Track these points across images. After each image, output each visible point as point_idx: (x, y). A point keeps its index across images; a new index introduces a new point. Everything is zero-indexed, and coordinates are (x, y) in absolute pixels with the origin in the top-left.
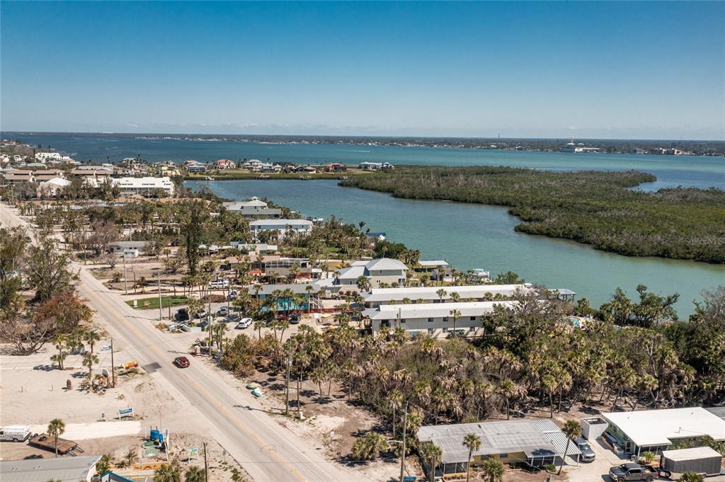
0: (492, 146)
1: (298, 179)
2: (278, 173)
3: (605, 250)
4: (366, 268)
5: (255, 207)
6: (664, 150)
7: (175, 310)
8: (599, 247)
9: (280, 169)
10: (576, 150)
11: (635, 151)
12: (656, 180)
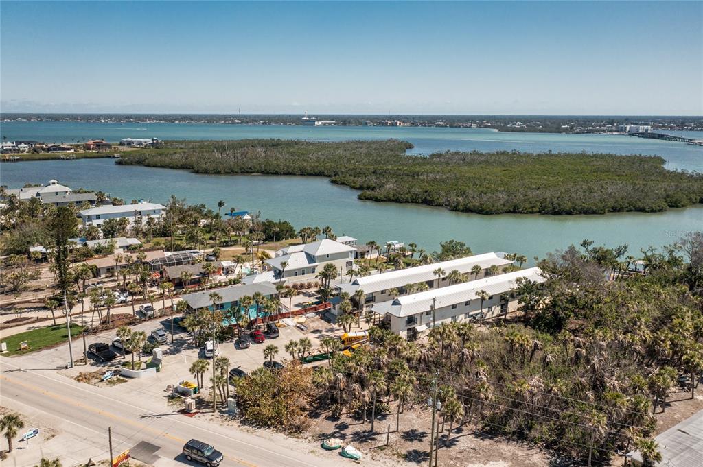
0: (237, 121)
1: (58, 159)
2: (25, 153)
3: (462, 211)
4: (307, 254)
5: (57, 193)
6: (389, 122)
7: (79, 347)
8: (455, 209)
9: (27, 149)
10: (316, 123)
11: (366, 123)
12: (413, 147)
